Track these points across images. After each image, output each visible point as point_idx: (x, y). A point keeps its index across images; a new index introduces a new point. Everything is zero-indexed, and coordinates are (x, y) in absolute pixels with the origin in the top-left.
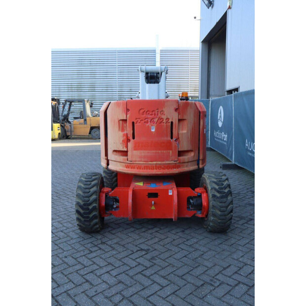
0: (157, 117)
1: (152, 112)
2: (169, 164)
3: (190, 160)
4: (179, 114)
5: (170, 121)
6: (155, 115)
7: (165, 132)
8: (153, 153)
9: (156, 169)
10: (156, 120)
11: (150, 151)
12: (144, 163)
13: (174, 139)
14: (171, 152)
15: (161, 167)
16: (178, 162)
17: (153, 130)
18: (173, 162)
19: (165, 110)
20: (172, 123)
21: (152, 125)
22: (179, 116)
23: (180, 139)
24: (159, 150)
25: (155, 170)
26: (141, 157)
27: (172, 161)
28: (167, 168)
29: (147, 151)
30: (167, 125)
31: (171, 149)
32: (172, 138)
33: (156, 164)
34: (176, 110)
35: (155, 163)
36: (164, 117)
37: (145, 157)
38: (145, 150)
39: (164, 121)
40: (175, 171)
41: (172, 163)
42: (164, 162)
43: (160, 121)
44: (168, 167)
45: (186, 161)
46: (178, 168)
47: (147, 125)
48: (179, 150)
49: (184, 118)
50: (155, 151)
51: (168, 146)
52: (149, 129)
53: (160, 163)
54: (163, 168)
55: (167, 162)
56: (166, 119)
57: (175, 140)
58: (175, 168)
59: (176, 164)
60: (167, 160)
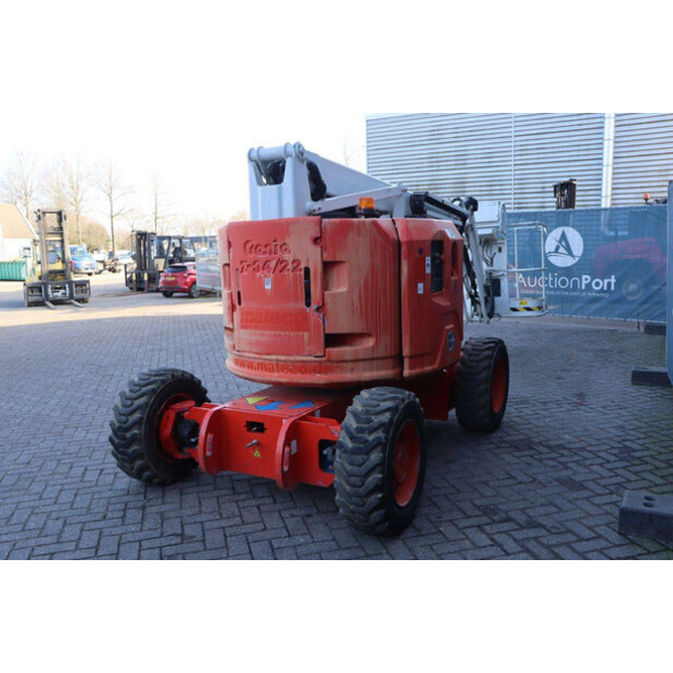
0: (274, 258)
1: (266, 246)
2: (304, 362)
3: (361, 357)
4: (323, 249)
5: (302, 266)
6: (270, 253)
7: (292, 290)
8: (270, 336)
9: (278, 371)
10: (273, 264)
11: (264, 332)
12: (257, 356)
13: (314, 307)
14: (306, 335)
15: (287, 368)
16: (324, 359)
17: (268, 287)
18: (313, 358)
19: (292, 242)
20: (307, 270)
21: (266, 276)
22: (325, 255)
23: (329, 307)
24: (282, 330)
25: (276, 374)
26: (251, 344)
27: (310, 355)
28: (300, 371)
29: (260, 332)
30: (295, 276)
31: (308, 330)
32: (308, 304)
33: (277, 360)
34: (316, 241)
35: (274, 357)
36: (289, 257)
37: (257, 344)
38: (256, 328)
39: (290, 267)
40: (319, 379)
41: (310, 362)
42: (292, 358)
43: (280, 266)
44: (303, 368)
45: (349, 358)
46: (326, 373)
47: (258, 274)
48: (327, 332)
49: (338, 259)
50: (273, 333)
51: (299, 322)
52: (261, 283)
53: (283, 358)
54: (291, 371)
55: (298, 358)
56: (293, 262)
57: (318, 309)
58: (320, 372)
59: (320, 362)
60: (299, 354)
